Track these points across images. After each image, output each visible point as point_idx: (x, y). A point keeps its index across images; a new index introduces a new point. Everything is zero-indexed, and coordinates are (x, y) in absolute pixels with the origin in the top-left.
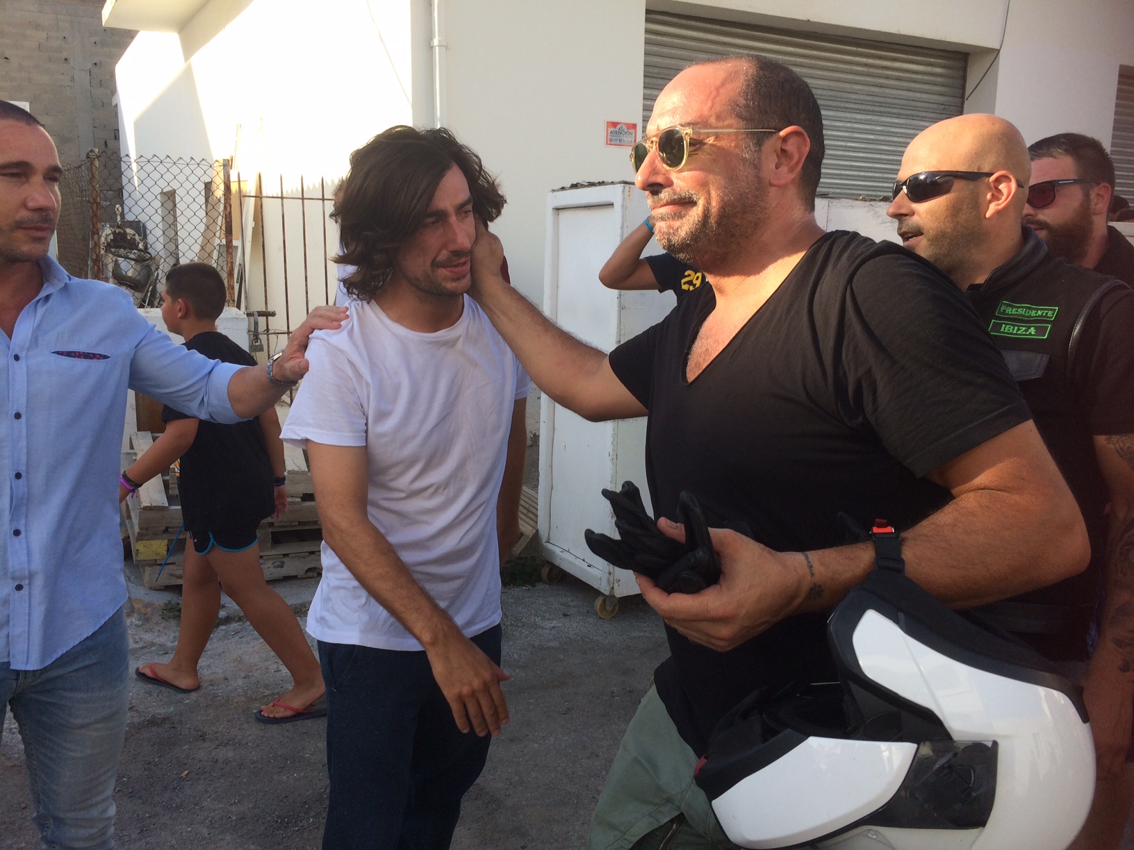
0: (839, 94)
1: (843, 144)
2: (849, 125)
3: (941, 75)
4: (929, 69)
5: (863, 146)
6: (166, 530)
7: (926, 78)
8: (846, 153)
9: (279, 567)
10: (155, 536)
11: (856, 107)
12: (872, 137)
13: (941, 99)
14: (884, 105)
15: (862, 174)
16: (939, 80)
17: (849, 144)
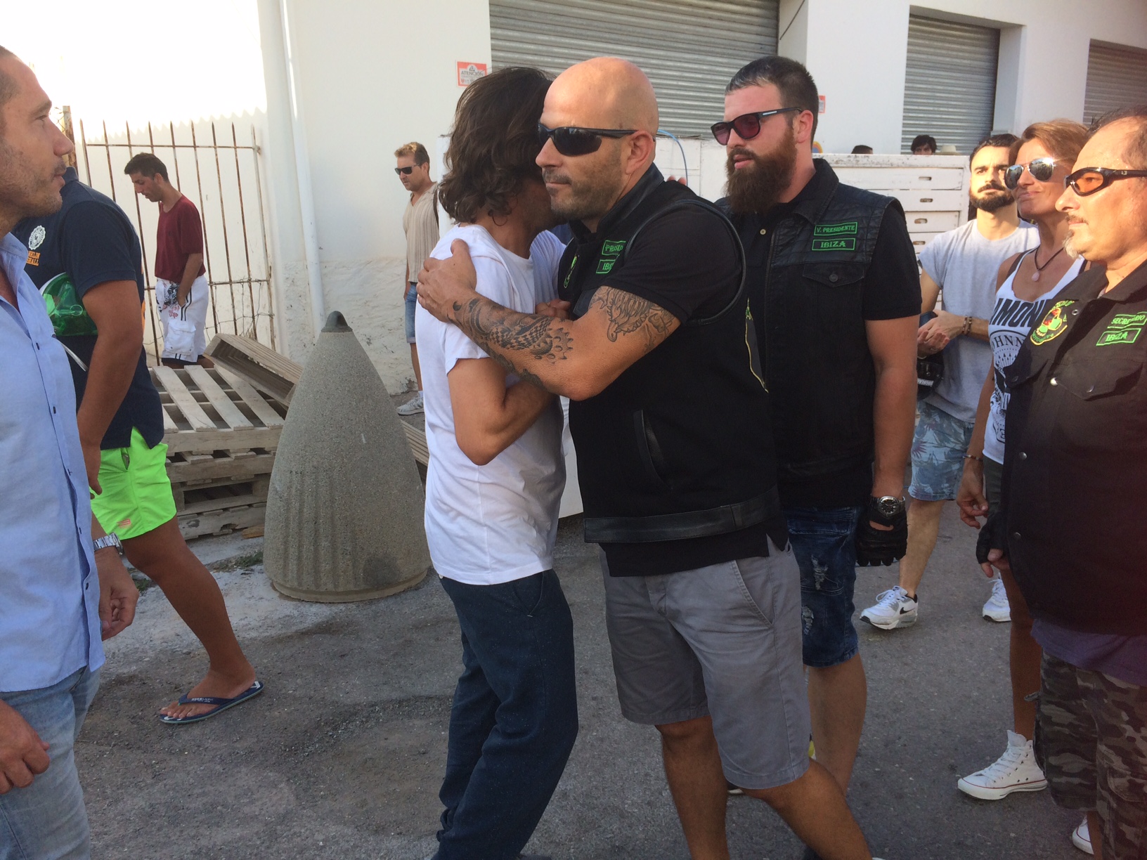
0: (668, 34)
1: (675, 83)
2: (679, 64)
3: (757, 16)
5: (692, 85)
7: (744, 18)
8: (678, 92)
9: (193, 526)
11: (684, 46)
12: (700, 76)
13: (759, 39)
14: (709, 45)
15: (694, 112)
16: (756, 20)
17: (680, 83)
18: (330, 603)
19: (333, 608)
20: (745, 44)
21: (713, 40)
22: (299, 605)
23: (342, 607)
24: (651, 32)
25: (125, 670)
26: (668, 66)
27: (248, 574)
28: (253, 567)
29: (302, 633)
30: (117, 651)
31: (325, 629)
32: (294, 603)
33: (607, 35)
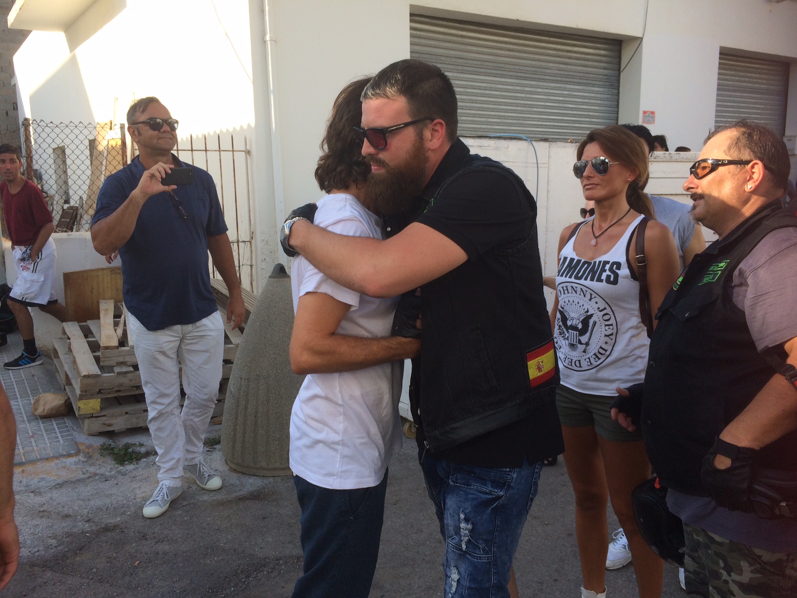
0: (539, 70)
1: (543, 104)
2: (546, 91)
3: (604, 56)
4: (597, 52)
5: (556, 105)
6: (100, 392)
7: (594, 57)
8: (545, 110)
10: (92, 396)
11: (551, 78)
13: (605, 72)
15: (556, 124)
16: (604, 59)
17: (547, 104)
18: (263, 476)
19: (265, 481)
20: (595, 76)
21: (571, 73)
22: (242, 476)
23: (271, 480)
24: (526, 68)
25: (113, 521)
26: (538, 92)
27: (211, 451)
28: (215, 446)
29: (239, 499)
30: (110, 506)
31: (256, 496)
32: (239, 475)
33: (494, 72)
